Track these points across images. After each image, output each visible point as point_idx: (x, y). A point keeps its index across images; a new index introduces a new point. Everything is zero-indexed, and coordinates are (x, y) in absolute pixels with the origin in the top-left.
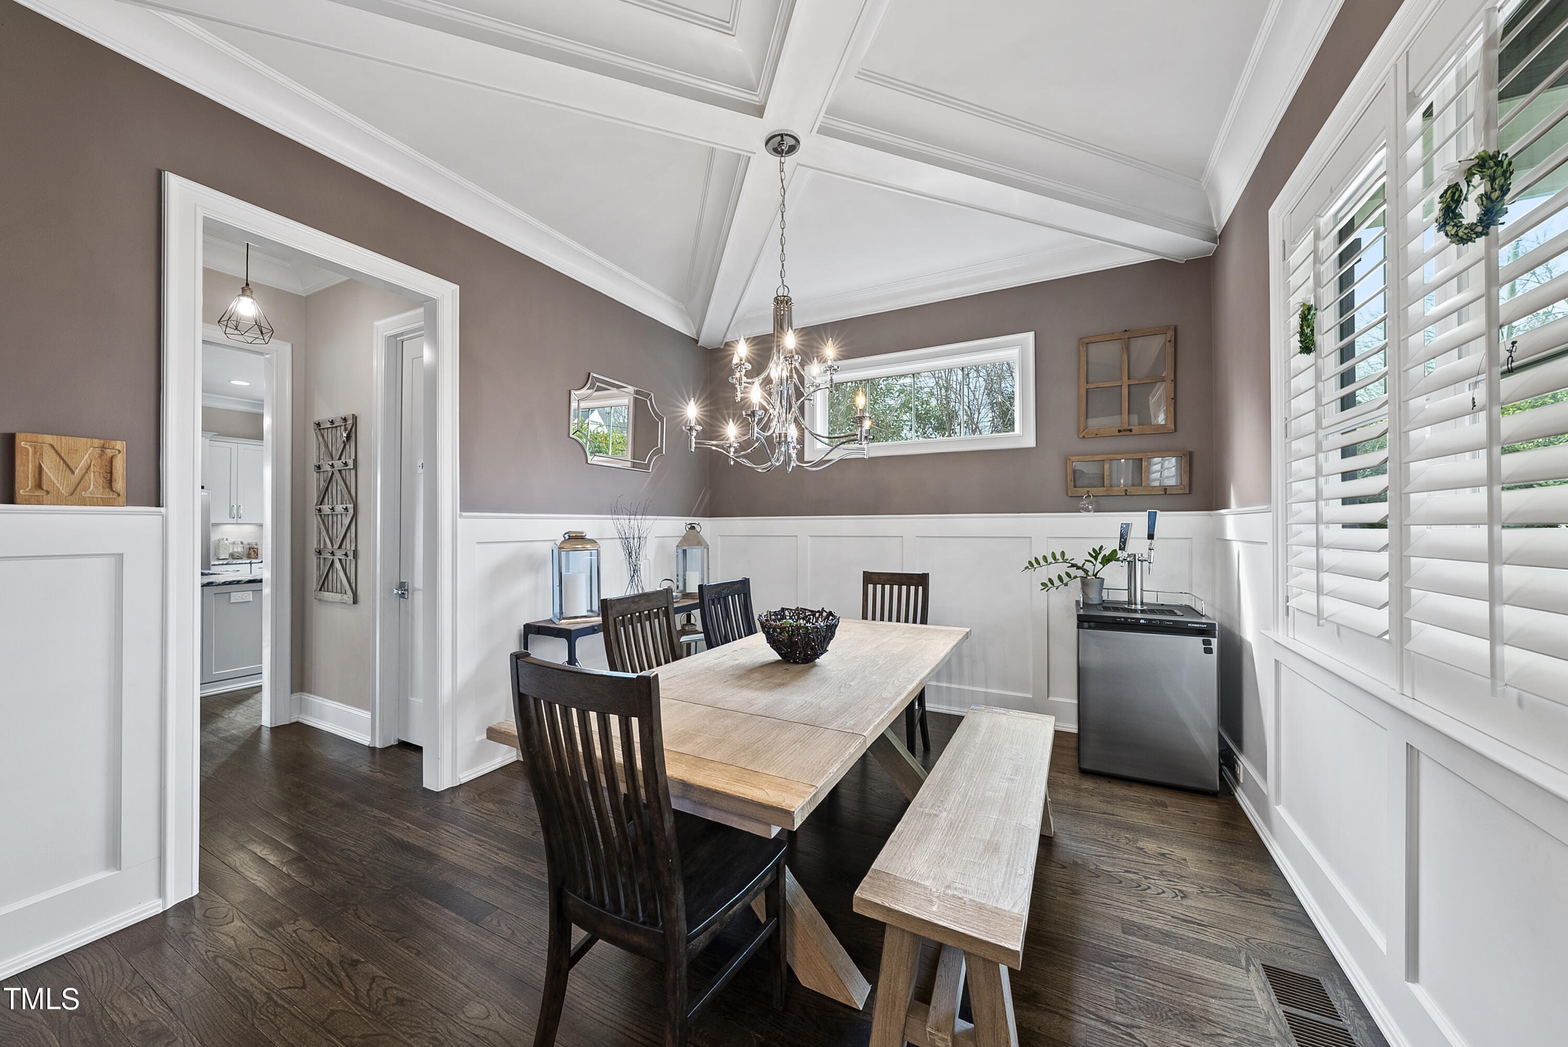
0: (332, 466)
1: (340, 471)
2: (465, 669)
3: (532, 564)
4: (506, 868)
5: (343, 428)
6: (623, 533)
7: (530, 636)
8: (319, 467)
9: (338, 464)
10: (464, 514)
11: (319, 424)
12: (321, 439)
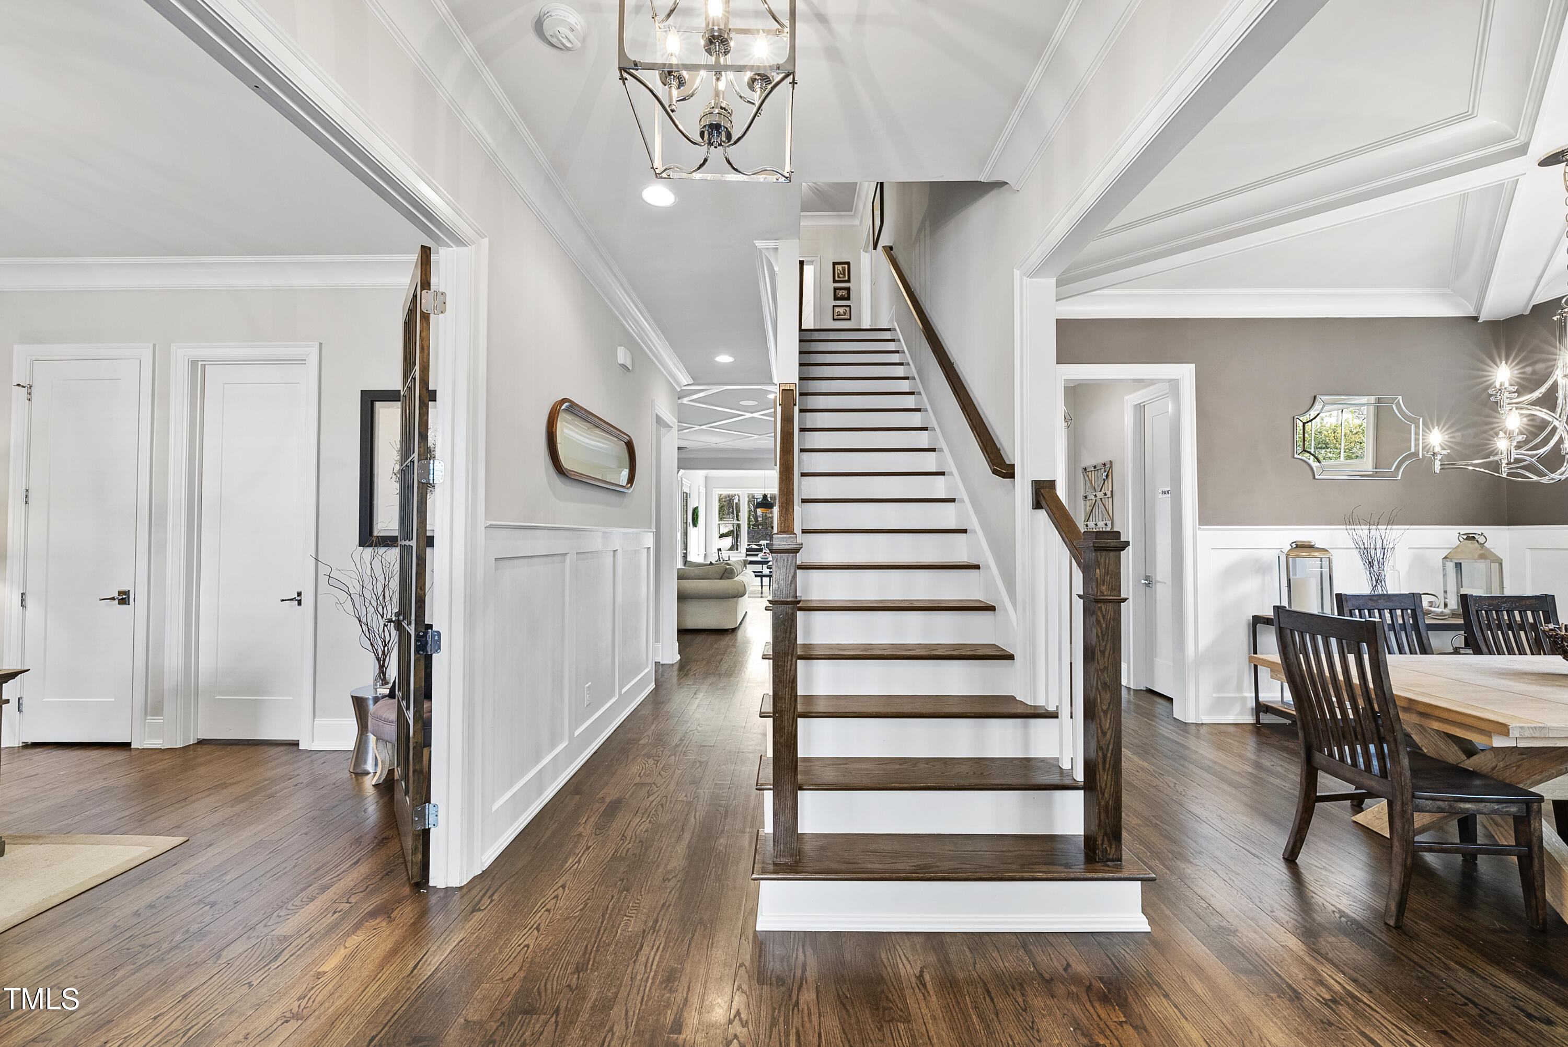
0: (1096, 496)
1: (1101, 499)
2: (1205, 640)
3: (1260, 568)
4: (1251, 773)
5: (1103, 470)
6: (1361, 543)
7: (1259, 626)
8: (1086, 497)
9: (1100, 495)
10: (1202, 527)
11: (1085, 469)
12: (1087, 478)
